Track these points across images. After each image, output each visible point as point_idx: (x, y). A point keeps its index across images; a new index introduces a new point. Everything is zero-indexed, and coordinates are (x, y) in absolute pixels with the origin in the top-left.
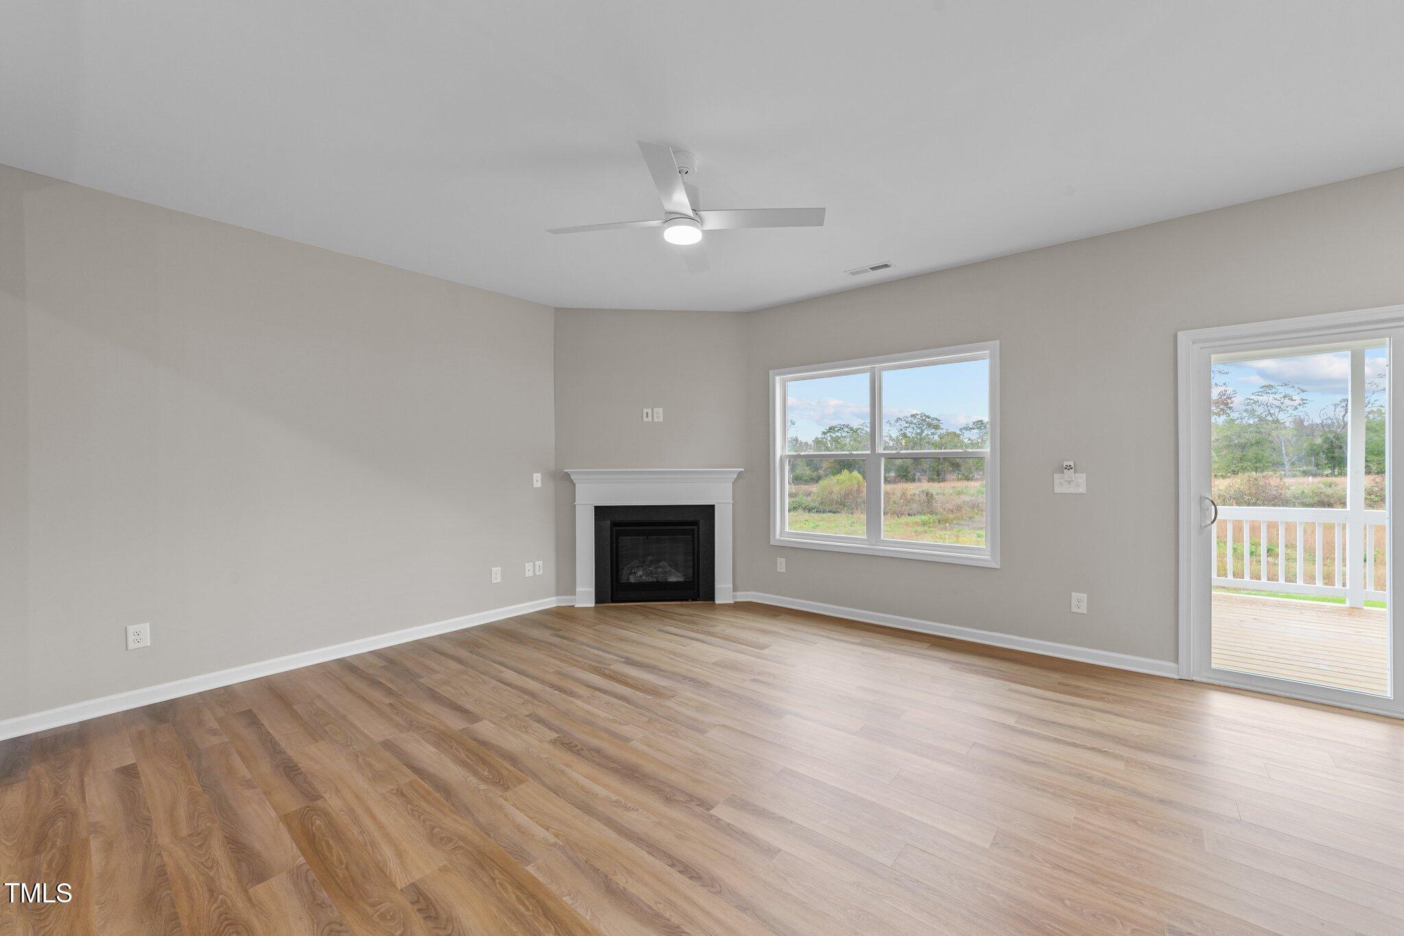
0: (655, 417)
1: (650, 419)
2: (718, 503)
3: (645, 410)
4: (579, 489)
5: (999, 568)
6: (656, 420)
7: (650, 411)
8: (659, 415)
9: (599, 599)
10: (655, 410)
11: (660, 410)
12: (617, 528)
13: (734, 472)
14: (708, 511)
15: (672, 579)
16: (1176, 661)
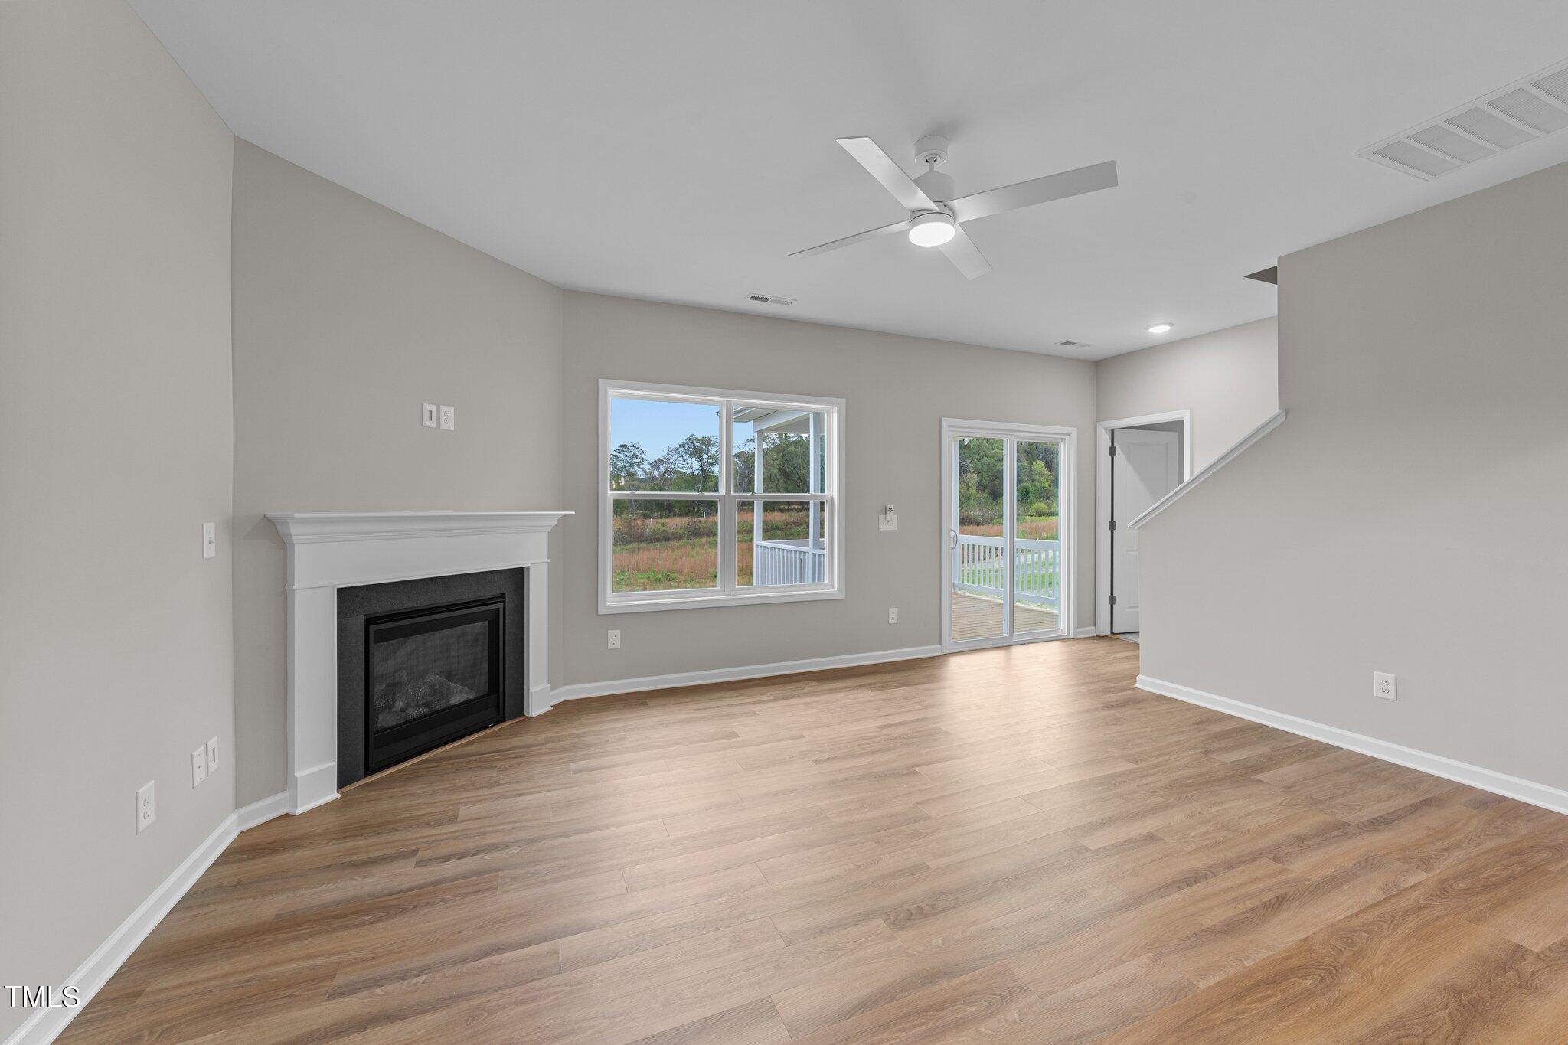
1: (434, 424)
3: (427, 407)
5: (844, 597)
6: (444, 426)
7: (434, 409)
10: (443, 408)
11: (451, 410)
13: (553, 517)
15: (456, 699)
16: (940, 643)
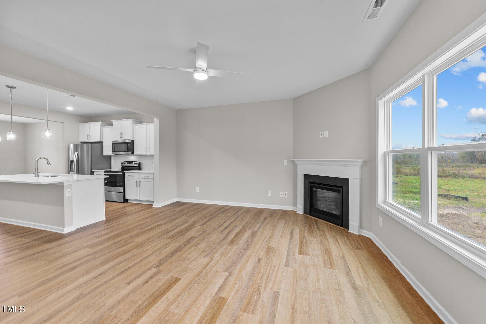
0: (325, 136)
2: (350, 178)
4: (299, 167)
8: (326, 134)
9: (305, 212)
12: (311, 184)
14: (346, 181)
